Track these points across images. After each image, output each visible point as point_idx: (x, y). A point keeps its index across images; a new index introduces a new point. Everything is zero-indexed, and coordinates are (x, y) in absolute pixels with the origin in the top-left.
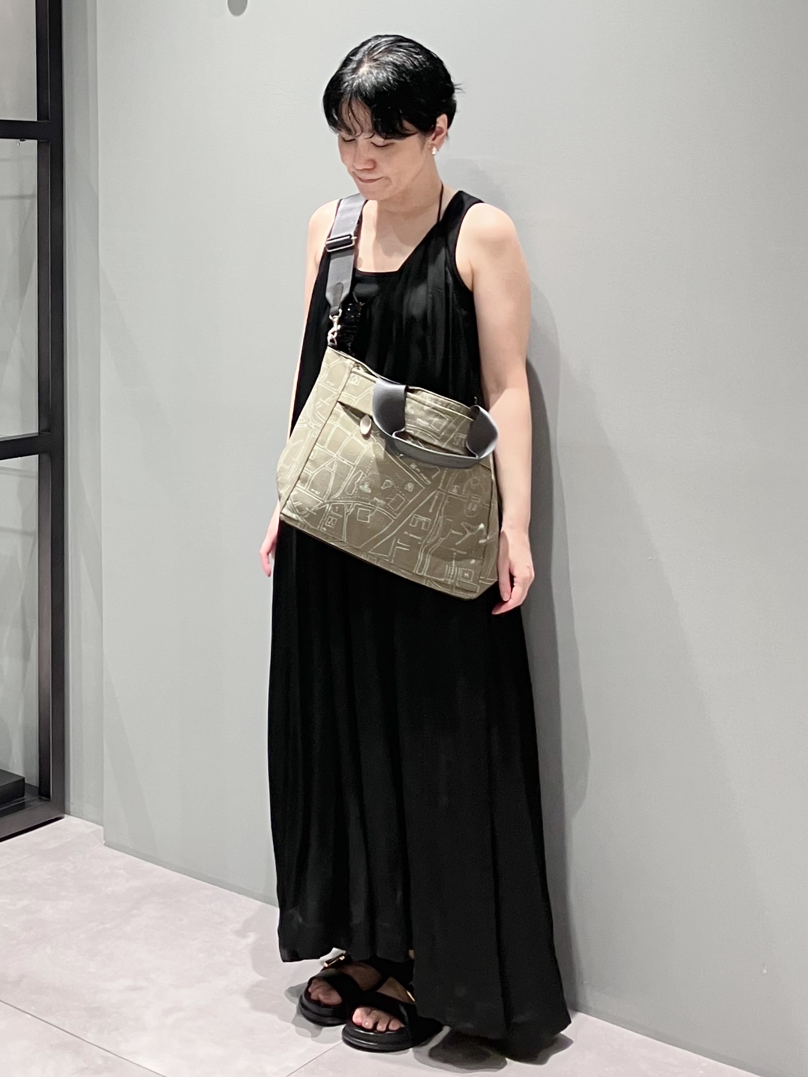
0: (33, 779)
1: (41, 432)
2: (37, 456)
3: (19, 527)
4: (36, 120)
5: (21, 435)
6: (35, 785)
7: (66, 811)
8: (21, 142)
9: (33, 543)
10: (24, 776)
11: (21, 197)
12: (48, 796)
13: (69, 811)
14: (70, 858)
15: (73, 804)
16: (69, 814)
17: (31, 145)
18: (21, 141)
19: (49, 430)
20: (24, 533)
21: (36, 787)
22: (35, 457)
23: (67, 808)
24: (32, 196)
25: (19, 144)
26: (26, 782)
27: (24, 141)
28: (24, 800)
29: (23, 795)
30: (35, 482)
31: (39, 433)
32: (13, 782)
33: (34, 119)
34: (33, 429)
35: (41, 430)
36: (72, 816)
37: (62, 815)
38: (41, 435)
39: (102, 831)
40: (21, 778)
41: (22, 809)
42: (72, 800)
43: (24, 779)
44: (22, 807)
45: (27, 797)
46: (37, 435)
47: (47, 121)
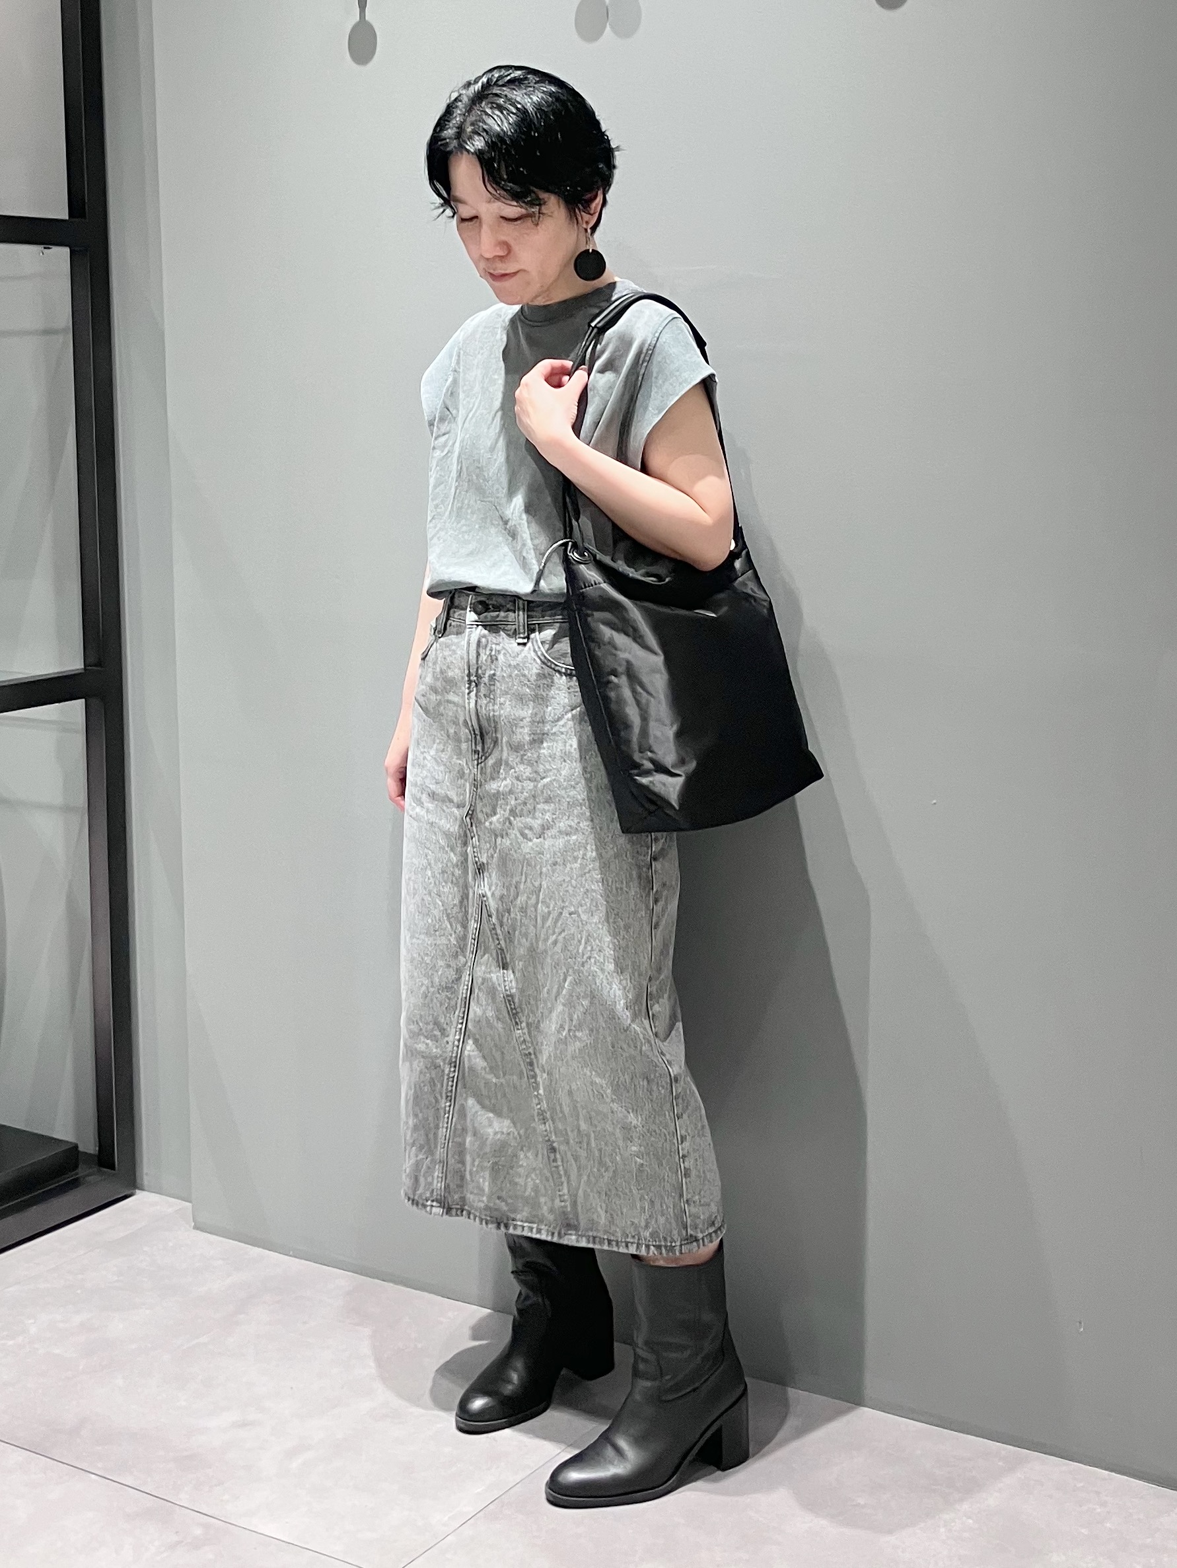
0: (89, 1146)
1: (87, 668)
2: (84, 700)
3: (59, 800)
4: (67, 218)
5: (58, 673)
6: (92, 1152)
7: (138, 1186)
8: (46, 251)
9: (79, 823)
10: (78, 1142)
11: (47, 332)
12: (112, 1167)
13: (142, 1185)
14: (146, 1249)
15: (147, 1174)
16: (142, 1189)
17: (61, 255)
18: (45, 248)
19: (99, 664)
20: (67, 809)
21: (94, 1155)
22: (79, 704)
23: (138, 1181)
24: (64, 330)
25: (43, 253)
26: (81, 1149)
27: (49, 248)
28: (77, 1174)
29: (76, 1167)
30: (81, 739)
31: (85, 669)
32: (64, 1151)
33: (64, 215)
34: (74, 663)
35: (87, 662)
36: (148, 1191)
37: (131, 1191)
38: (88, 672)
39: (191, 1208)
40: (74, 1145)
41: (77, 1187)
42: (145, 1170)
43: (76, 1147)
44: (75, 1184)
45: (81, 1171)
46: (80, 671)
47: (83, 220)
